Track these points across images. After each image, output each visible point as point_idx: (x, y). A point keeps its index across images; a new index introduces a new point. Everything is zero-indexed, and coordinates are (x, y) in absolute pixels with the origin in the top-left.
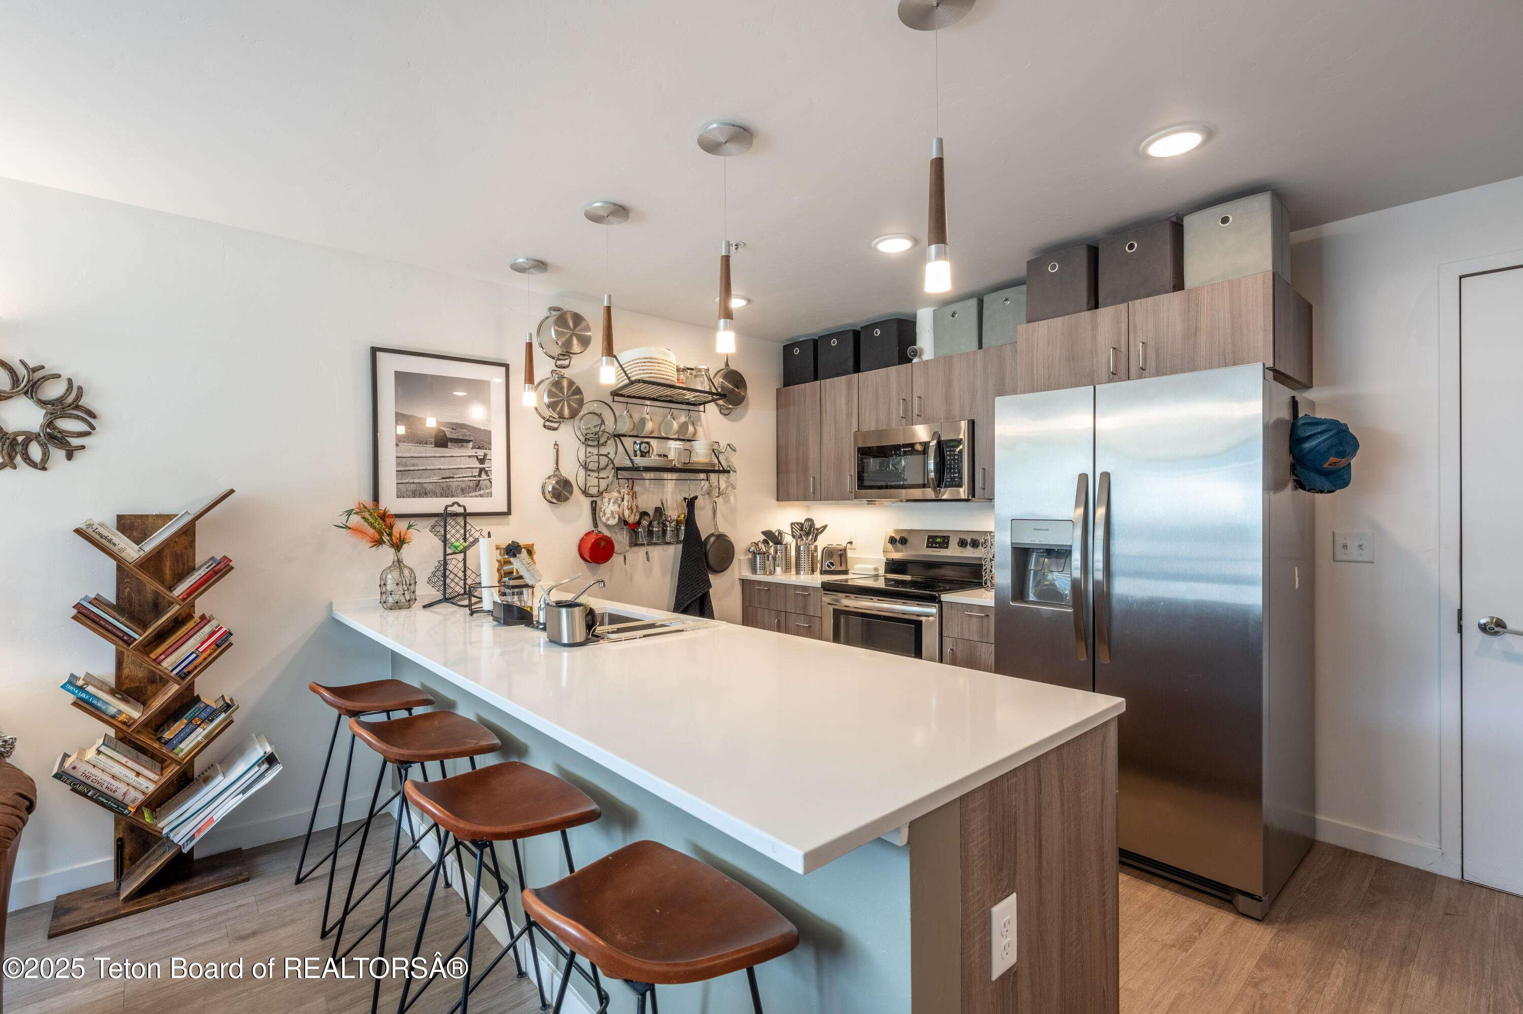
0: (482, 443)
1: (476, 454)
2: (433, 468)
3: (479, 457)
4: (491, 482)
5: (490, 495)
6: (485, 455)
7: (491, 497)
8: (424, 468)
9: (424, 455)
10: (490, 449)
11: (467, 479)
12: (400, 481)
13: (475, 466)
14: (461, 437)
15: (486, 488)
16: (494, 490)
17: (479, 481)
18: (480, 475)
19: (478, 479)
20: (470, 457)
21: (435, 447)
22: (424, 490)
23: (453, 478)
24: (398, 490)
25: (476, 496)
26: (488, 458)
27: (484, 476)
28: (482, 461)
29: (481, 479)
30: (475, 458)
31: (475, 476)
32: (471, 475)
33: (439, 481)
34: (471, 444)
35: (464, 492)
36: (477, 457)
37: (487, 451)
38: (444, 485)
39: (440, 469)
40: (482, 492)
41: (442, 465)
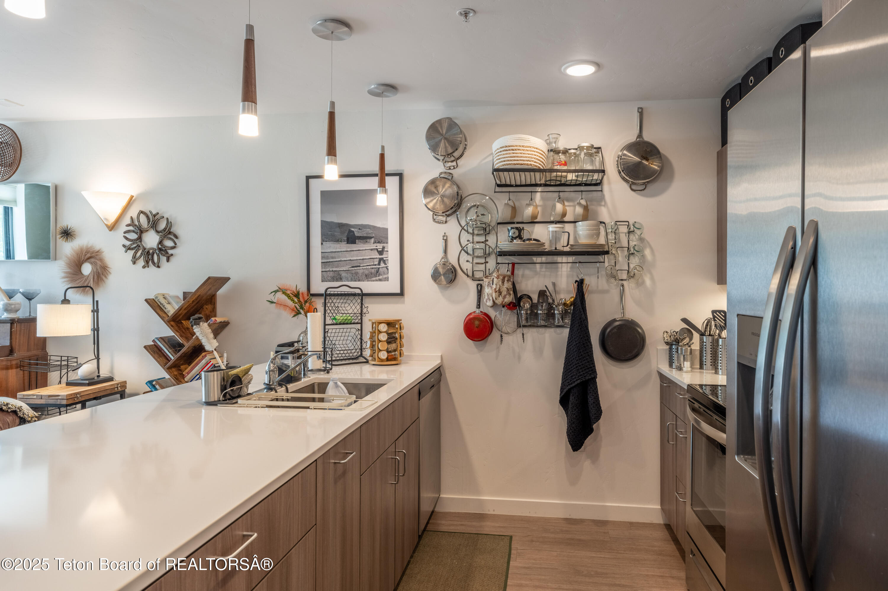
0: (381, 238)
1: (376, 248)
2: (345, 259)
3: (379, 250)
4: (388, 269)
5: (387, 279)
6: (384, 248)
7: (388, 281)
8: (339, 259)
9: (339, 250)
10: (387, 243)
11: (369, 267)
12: (324, 270)
13: (375, 257)
14: (365, 235)
15: (384, 273)
16: (390, 275)
17: (379, 268)
18: (379, 264)
19: (378, 267)
20: (372, 250)
21: (347, 243)
22: (339, 276)
23: (360, 266)
24: (323, 276)
25: (376, 280)
26: (385, 250)
27: (382, 265)
28: (381, 253)
29: (380, 266)
30: (376, 251)
31: (375, 265)
32: (372, 264)
33: (350, 269)
34: (373, 240)
35: (368, 277)
36: (377, 249)
37: (385, 245)
38: (353, 272)
39: (351, 260)
40: (381, 277)
41: (352, 257)
